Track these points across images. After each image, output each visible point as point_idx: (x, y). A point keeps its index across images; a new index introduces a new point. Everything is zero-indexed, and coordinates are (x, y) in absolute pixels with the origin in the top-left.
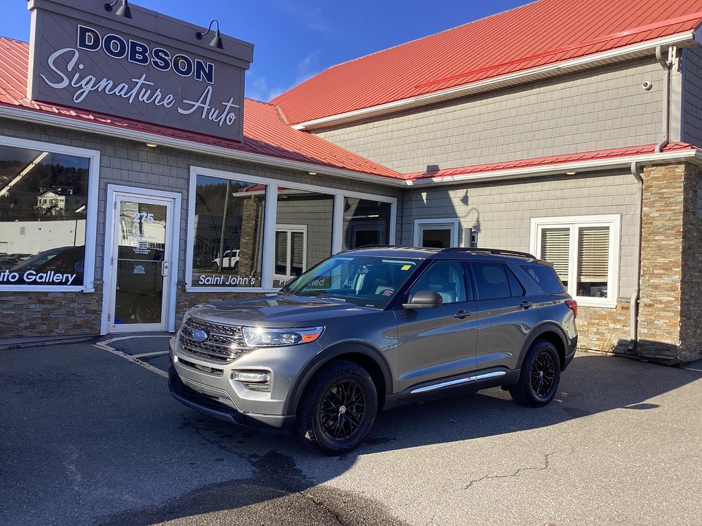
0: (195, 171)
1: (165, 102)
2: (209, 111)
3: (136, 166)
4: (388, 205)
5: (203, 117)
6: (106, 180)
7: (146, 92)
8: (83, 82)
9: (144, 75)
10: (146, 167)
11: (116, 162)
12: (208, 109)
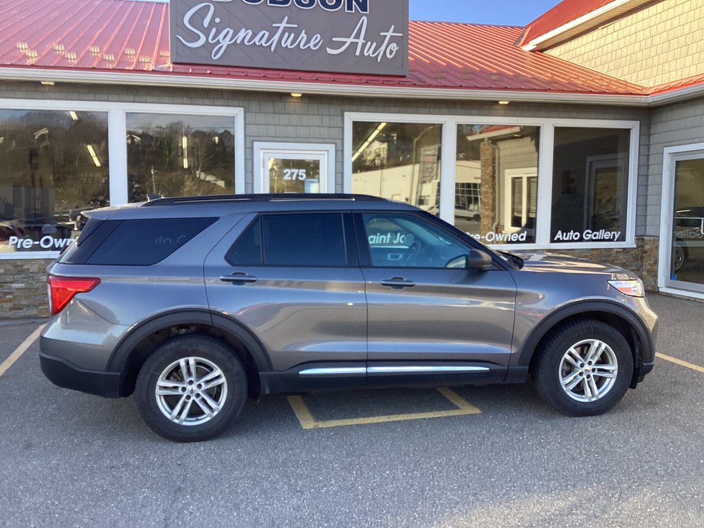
0: (351, 117)
1: (311, 44)
2: (364, 46)
3: (284, 119)
4: (628, 131)
5: (358, 53)
6: (252, 138)
7: (289, 36)
8: (221, 37)
9: (286, 18)
10: (295, 119)
11: (261, 118)
12: (363, 43)
